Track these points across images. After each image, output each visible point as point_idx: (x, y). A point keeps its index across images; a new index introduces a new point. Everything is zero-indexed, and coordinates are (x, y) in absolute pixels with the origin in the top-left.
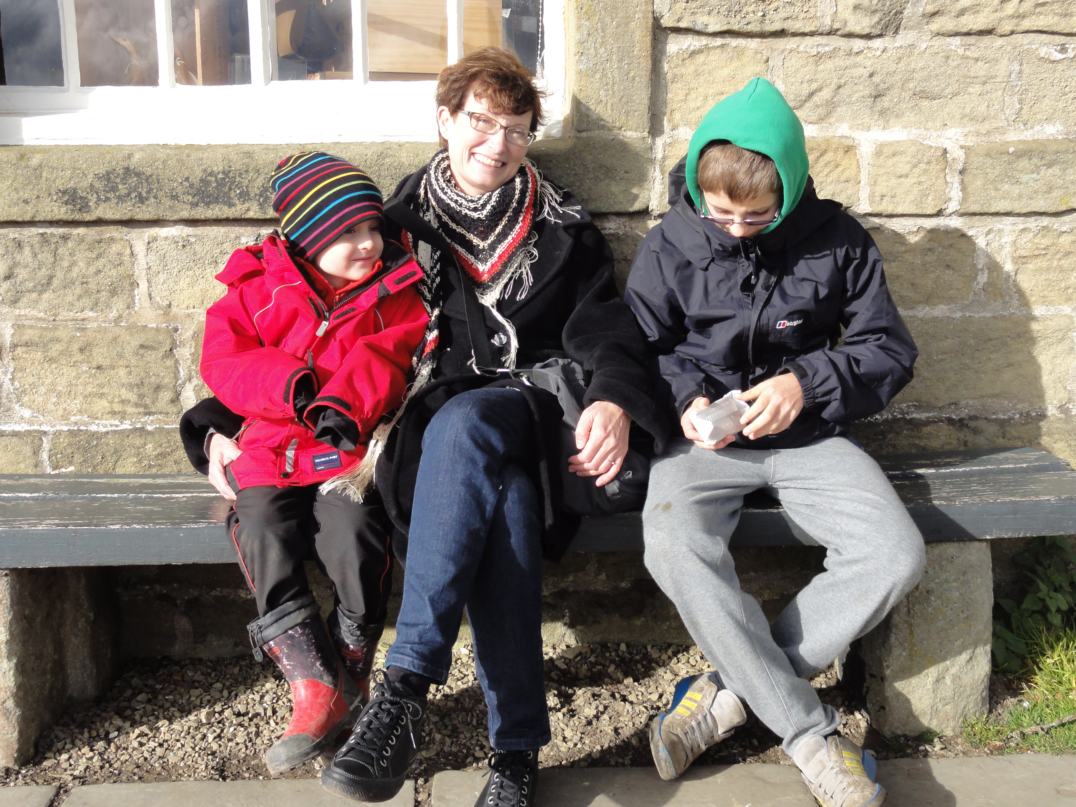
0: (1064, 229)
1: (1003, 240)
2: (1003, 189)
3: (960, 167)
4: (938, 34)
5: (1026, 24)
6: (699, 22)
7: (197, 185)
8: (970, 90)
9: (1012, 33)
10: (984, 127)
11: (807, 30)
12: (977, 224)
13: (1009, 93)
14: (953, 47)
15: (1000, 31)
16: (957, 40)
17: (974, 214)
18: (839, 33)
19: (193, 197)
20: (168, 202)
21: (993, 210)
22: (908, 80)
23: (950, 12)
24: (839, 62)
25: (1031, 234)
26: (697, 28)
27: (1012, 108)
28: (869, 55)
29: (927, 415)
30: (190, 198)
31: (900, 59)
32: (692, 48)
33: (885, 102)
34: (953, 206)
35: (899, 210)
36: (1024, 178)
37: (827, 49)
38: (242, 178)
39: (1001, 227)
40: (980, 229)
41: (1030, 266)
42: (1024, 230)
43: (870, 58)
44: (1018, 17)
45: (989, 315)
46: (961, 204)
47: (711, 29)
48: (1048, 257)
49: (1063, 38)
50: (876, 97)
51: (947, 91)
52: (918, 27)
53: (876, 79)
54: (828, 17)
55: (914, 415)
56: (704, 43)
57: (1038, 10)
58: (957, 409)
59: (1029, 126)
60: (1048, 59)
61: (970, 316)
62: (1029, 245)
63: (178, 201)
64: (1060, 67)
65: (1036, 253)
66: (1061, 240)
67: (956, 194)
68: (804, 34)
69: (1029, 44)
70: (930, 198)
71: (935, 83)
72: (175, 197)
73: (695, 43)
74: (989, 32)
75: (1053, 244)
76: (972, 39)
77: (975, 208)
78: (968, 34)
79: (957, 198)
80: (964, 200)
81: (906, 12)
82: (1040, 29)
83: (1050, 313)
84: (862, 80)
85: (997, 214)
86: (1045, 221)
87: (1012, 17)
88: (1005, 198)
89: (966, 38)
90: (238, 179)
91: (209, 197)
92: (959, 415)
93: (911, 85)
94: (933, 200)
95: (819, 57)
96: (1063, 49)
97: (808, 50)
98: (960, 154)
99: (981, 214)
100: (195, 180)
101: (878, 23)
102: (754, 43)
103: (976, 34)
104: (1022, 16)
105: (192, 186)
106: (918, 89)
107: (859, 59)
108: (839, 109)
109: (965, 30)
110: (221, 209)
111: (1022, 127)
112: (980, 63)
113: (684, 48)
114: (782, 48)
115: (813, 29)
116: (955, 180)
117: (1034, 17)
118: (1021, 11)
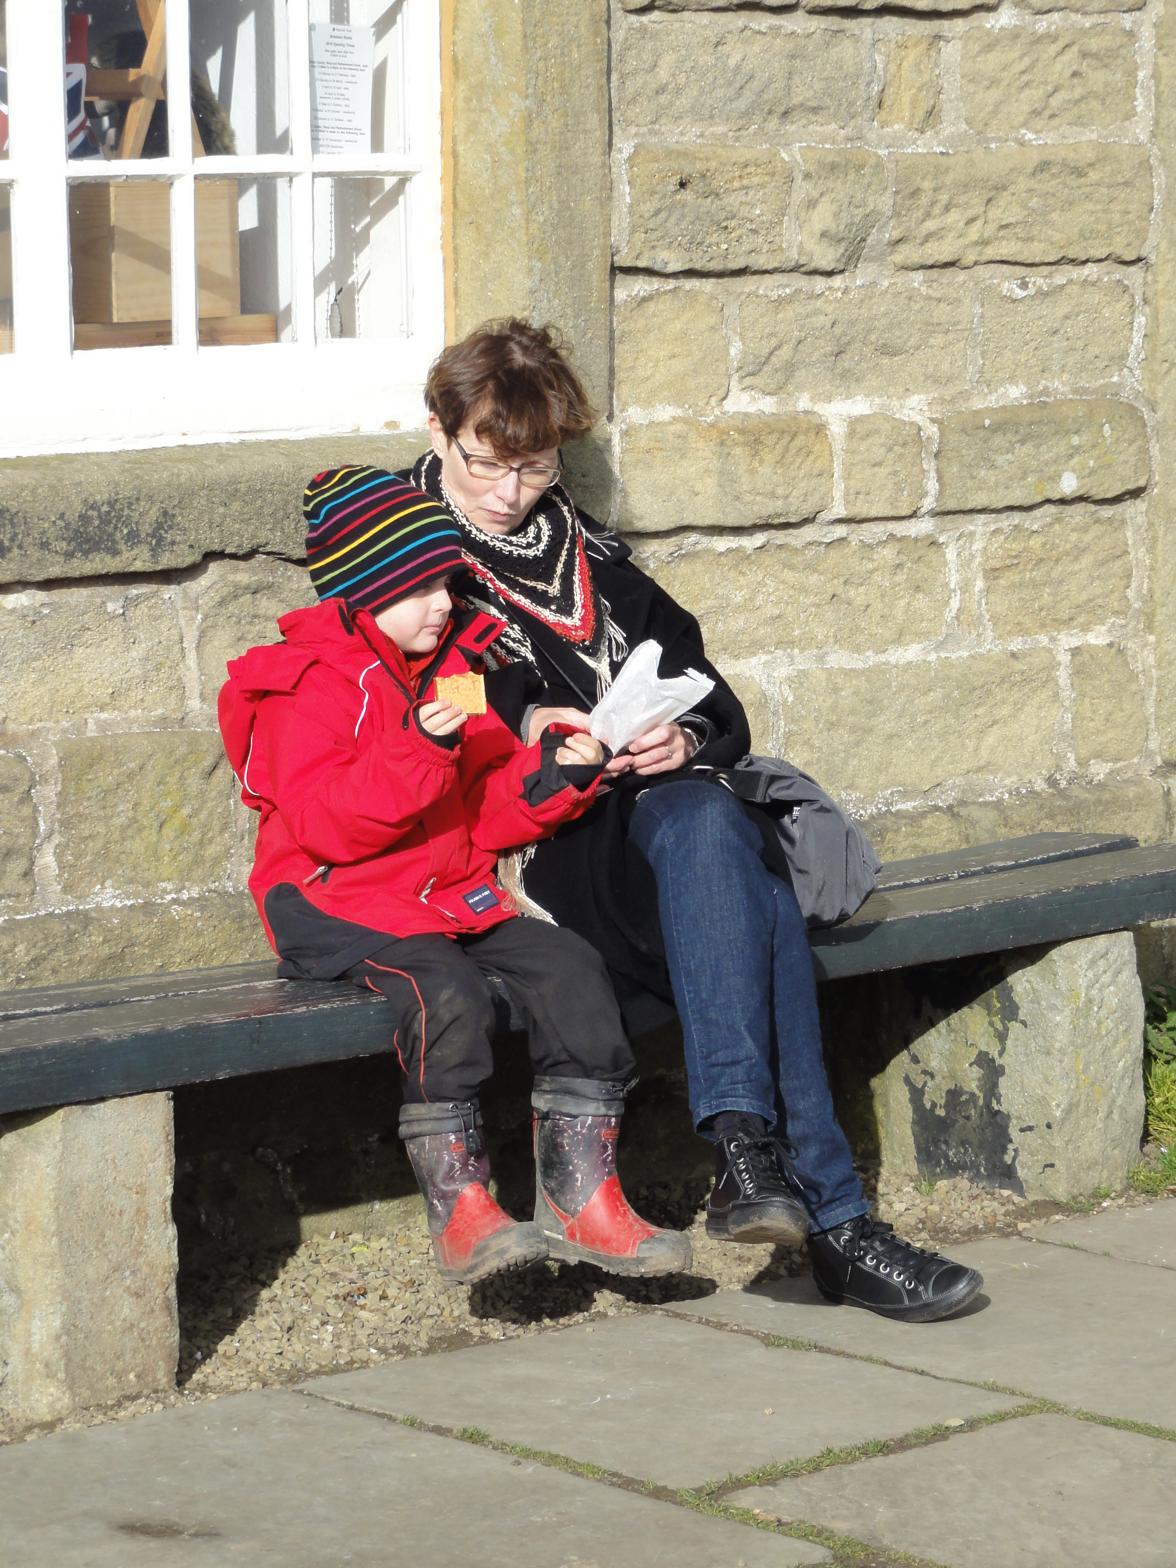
0: (1035, 527)
1: (974, 548)
2: (979, 477)
3: (935, 448)
4: (902, 267)
5: (990, 252)
6: (659, 260)
7: (74, 526)
8: (932, 341)
9: (976, 263)
10: (949, 392)
11: (770, 267)
12: (950, 526)
13: (972, 344)
14: (916, 284)
15: (965, 262)
16: (919, 276)
17: (949, 513)
18: (802, 269)
19: (69, 544)
20: (35, 553)
21: (969, 506)
22: (870, 331)
23: (915, 238)
24: (799, 308)
25: (1002, 537)
26: (656, 268)
27: (975, 365)
28: (831, 298)
29: (913, 804)
30: (64, 544)
31: (862, 301)
32: (642, 293)
33: (846, 362)
34: (928, 503)
35: (873, 513)
36: (1000, 460)
37: (788, 291)
38: (132, 510)
39: (972, 528)
40: (951, 533)
41: (1002, 582)
42: (995, 531)
43: (831, 302)
44: (982, 243)
45: (965, 654)
46: (937, 500)
47: (672, 268)
48: (1021, 567)
49: (1023, 268)
50: (837, 355)
51: (909, 344)
52: (880, 258)
53: (838, 330)
54: (795, 249)
55: (899, 807)
56: (656, 287)
57: (1001, 234)
58: (943, 793)
59: (992, 387)
60: (1010, 297)
61: (946, 658)
62: (1001, 552)
63: (49, 550)
64: (1021, 308)
65: (1008, 562)
66: (1031, 543)
67: (932, 485)
68: (766, 272)
69: (991, 278)
70: (905, 493)
71: (898, 333)
72: (44, 546)
73: (646, 287)
74: (951, 264)
75: (1025, 549)
76: (935, 273)
77: (952, 505)
78: (932, 267)
79: (933, 492)
80: (941, 493)
81: (869, 240)
82: (1004, 258)
83: (1027, 646)
84: (823, 332)
85: (972, 511)
86: (1017, 518)
87: (976, 243)
88: (980, 489)
89: (928, 272)
90: (126, 512)
91: (88, 541)
92: (945, 800)
93: (873, 337)
94: (909, 495)
95: (780, 302)
96: (1024, 285)
97: (769, 293)
98: (933, 430)
99: (955, 513)
100: (72, 517)
101: (843, 255)
102: (708, 285)
103: (938, 267)
104: (984, 242)
105: (67, 526)
106: (880, 342)
107: (819, 303)
108: (797, 374)
109: (930, 262)
110: (102, 560)
111: (986, 391)
112: (942, 305)
113: (634, 293)
114: (739, 290)
115: (776, 265)
116: (930, 465)
117: (997, 243)
118: (986, 235)
